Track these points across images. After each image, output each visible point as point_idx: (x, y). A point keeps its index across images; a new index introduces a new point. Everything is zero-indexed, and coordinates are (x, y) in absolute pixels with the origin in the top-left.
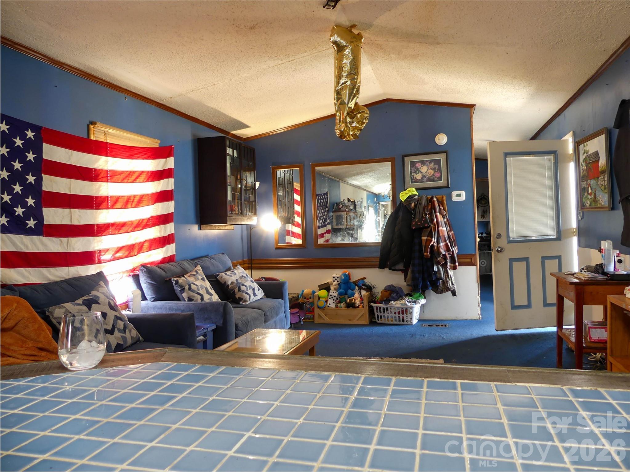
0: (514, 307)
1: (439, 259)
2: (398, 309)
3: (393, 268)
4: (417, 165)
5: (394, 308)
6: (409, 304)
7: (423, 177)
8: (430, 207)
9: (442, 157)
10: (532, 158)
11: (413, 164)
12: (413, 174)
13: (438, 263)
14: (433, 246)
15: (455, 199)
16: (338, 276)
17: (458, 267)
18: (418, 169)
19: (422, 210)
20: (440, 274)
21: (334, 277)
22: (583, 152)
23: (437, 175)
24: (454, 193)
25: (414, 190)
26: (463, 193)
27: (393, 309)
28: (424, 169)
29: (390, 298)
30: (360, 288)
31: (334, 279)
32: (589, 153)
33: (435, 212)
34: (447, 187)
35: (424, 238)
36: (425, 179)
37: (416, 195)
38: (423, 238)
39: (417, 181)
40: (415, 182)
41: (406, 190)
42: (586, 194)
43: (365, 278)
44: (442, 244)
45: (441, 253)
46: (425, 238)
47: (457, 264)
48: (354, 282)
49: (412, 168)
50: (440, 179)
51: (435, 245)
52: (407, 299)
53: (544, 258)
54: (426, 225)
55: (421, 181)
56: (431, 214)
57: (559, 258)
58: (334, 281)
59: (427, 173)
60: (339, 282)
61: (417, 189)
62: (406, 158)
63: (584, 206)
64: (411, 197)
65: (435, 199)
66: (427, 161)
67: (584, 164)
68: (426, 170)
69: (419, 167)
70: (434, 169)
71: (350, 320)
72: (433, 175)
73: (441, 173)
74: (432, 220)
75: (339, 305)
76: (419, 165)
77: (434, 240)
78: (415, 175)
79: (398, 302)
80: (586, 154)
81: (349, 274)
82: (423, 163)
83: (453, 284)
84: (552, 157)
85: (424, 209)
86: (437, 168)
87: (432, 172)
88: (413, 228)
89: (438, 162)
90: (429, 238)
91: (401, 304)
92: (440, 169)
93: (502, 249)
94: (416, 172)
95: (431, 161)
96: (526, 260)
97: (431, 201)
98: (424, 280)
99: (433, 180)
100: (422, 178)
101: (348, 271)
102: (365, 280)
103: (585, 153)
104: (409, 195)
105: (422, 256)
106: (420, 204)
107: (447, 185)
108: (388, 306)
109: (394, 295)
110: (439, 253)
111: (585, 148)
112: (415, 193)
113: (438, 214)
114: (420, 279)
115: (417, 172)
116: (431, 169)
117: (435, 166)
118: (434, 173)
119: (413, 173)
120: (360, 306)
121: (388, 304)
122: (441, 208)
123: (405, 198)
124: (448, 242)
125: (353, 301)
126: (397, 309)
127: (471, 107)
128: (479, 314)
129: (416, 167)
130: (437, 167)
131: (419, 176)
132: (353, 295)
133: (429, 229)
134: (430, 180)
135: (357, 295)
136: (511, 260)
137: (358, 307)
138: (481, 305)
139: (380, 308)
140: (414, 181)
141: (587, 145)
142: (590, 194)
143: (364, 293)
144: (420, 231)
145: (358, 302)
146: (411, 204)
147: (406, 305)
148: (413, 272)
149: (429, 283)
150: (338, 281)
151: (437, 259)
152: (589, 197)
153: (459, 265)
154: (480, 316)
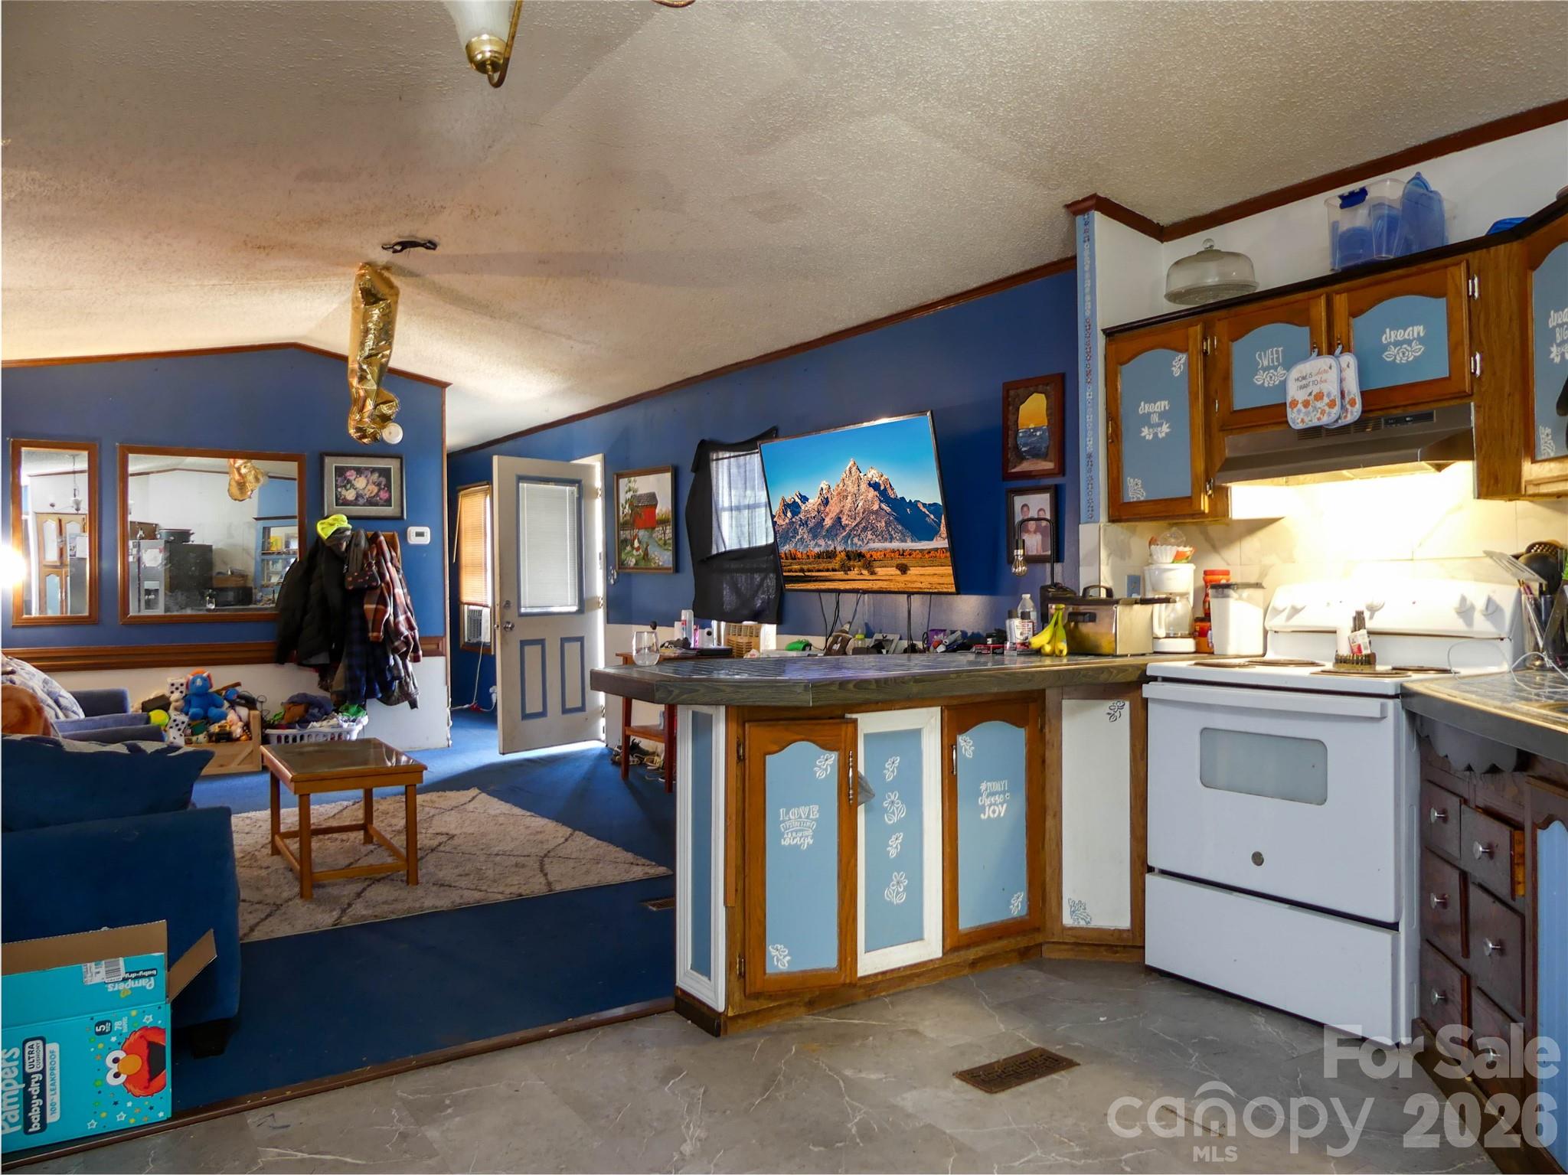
0: (526, 716)
1: (396, 644)
2: (324, 736)
3: (304, 662)
4: (348, 474)
5: (317, 735)
6: (345, 725)
7: (358, 496)
8: (375, 553)
9: (393, 465)
10: (551, 487)
11: (340, 472)
12: (339, 490)
13: (395, 651)
14: (388, 620)
15: (413, 540)
16: (183, 681)
17: (421, 658)
18: (349, 482)
19: (360, 557)
20: (399, 670)
21: (173, 685)
22: (627, 488)
23: (384, 495)
24: (412, 530)
25: (345, 518)
26: (427, 530)
27: (314, 736)
28: (360, 483)
29: (308, 717)
30: (233, 705)
31: (173, 689)
32: (639, 493)
33: (386, 563)
34: (401, 518)
35: (370, 607)
36: (361, 501)
37: (347, 529)
38: (366, 606)
39: (346, 503)
40: (343, 504)
41: (327, 517)
42: (629, 548)
43: (238, 684)
44: (402, 618)
45: (402, 634)
46: (374, 606)
47: (421, 653)
48: (218, 692)
49: (340, 479)
50: (388, 502)
51: (392, 618)
52: (340, 717)
53: (563, 640)
54: (374, 584)
55: (354, 503)
56: (378, 564)
57: (581, 640)
58: (172, 692)
59: (366, 490)
60: (184, 694)
61: (350, 518)
62: (327, 460)
63: (622, 564)
64: (339, 531)
65: (382, 538)
66: (367, 469)
67: (627, 506)
68: (364, 485)
69: (352, 478)
70: (379, 485)
71: (222, 766)
72: (377, 494)
73: (390, 492)
74: (382, 576)
75: (194, 738)
76: (351, 475)
77: (390, 610)
78: (344, 492)
79: (325, 723)
80: (631, 493)
81: (209, 676)
82: (359, 471)
83: (415, 687)
84: (575, 489)
85: (365, 555)
86: (383, 483)
87: (376, 489)
88: (351, 588)
89: (385, 473)
90: (381, 607)
91: (333, 727)
92: (388, 486)
93: (513, 626)
94: (345, 486)
95: (373, 470)
96: (541, 642)
97: (373, 540)
98: (369, 682)
99: (376, 505)
100: (356, 499)
101: (206, 671)
102: (238, 689)
103: (630, 490)
104: (335, 528)
105: (365, 639)
106: (357, 545)
107: (399, 515)
108: (307, 731)
109: (316, 711)
110: (399, 633)
111: (632, 485)
112: (345, 524)
113: (389, 564)
114: (364, 679)
115: (349, 486)
116: (374, 483)
117: (381, 479)
118: (379, 491)
119: (341, 487)
120: (244, 737)
121: (306, 727)
122: (394, 554)
123: (330, 533)
124: (409, 614)
125: (228, 728)
126: (322, 736)
127: (443, 385)
128: (448, 740)
129: (345, 478)
130: (383, 480)
131: (350, 495)
132: (224, 716)
133: (379, 591)
134: (371, 502)
135: (232, 716)
136: (524, 643)
137: (238, 739)
138: (451, 723)
139: (287, 737)
140: (341, 501)
141: (635, 481)
142: (638, 549)
143: (244, 712)
144: (360, 594)
145: (237, 731)
146: (341, 544)
147: (341, 727)
148: (350, 668)
149: (377, 687)
150: (181, 692)
151: (393, 643)
152: (635, 552)
153: (423, 656)
154: (450, 742)
